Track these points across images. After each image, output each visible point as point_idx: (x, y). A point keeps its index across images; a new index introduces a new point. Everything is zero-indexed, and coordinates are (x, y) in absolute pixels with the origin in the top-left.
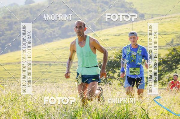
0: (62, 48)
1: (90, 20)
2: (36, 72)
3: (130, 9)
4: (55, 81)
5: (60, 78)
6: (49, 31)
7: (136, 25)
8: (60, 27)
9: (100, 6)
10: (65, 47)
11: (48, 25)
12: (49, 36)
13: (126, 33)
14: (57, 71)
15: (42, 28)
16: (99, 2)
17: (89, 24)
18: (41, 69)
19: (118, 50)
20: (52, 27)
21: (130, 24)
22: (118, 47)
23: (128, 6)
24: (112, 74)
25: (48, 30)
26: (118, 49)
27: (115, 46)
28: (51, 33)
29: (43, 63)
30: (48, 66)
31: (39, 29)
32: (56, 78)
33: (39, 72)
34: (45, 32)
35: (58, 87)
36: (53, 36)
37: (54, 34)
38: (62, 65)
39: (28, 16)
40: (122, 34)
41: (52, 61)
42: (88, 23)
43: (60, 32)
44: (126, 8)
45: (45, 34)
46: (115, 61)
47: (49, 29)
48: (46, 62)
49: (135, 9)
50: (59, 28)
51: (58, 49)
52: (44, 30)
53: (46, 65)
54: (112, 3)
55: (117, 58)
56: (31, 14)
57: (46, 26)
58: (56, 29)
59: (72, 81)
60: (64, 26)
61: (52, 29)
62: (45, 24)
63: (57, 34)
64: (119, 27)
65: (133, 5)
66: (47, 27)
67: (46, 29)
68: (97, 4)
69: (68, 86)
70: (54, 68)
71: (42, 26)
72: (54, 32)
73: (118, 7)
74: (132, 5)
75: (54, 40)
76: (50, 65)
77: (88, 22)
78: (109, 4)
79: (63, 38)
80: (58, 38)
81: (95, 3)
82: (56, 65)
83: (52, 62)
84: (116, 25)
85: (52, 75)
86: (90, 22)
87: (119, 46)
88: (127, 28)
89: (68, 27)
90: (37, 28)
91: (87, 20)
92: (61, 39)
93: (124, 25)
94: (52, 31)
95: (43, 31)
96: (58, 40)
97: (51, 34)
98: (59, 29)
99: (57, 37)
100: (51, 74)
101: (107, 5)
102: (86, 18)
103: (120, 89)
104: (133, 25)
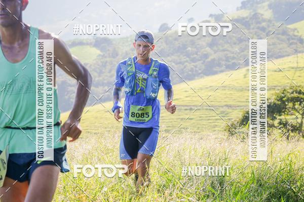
0: (207, 88)
1: (243, 51)
2: (173, 119)
3: (293, 37)
4: (198, 131)
5: (204, 126)
6: (190, 66)
7: (302, 58)
8: (204, 62)
9: (255, 34)
10: (210, 87)
11: (188, 59)
12: (190, 73)
13: (289, 67)
14: (200, 117)
15: (180, 63)
16: (253, 29)
17: (241, 57)
18: (179, 115)
19: (278, 90)
20: (194, 60)
21: (293, 56)
22: (279, 86)
23: (291, 33)
24: (272, 121)
25: (188, 65)
26: (279, 88)
27: (274, 85)
28: (192, 68)
29: (183, 108)
30: (188, 111)
31: (176, 64)
32: (199, 126)
33: (177, 119)
34: (185, 67)
35: (201, 139)
36: (194, 73)
37: (196, 70)
38: (207, 109)
39: (162, 47)
40: (284, 69)
41: (193, 104)
42: (239, 56)
43: (203, 67)
44: (289, 35)
45: (185, 69)
46: (275, 104)
47: (190, 63)
48: (186, 106)
49: (301, 36)
50: (202, 61)
51: (201, 89)
52: (183, 65)
53: (186, 110)
54: (270, 29)
55: (278, 100)
56: (167, 44)
57: (185, 60)
58: (199, 63)
59: (220, 131)
60: (209, 60)
61: (193, 64)
62: (185, 57)
63: (200, 70)
64: (280, 61)
65: (298, 32)
66: (187, 61)
67: (186, 64)
68: (251, 31)
69: (214, 137)
70: (196, 114)
71: (180, 59)
72: (196, 67)
73: (278, 34)
74: (296, 31)
75: (196, 78)
76: (191, 109)
77: (239, 53)
78: (267, 31)
79: (207, 75)
80: (202, 75)
81: (249, 29)
82: (199, 109)
83: (194, 106)
84: (277, 58)
85: (194, 123)
86: (242, 53)
87: (280, 84)
88: (290, 62)
89: (213, 60)
90: (174, 62)
91: (238, 51)
92: (205, 77)
93: (286, 58)
94: (193, 65)
95: (182, 67)
96: (202, 77)
97: (192, 70)
98: (202, 63)
99: (200, 74)
100: (193, 121)
101: (264, 32)
102: (236, 49)
103: (281, 140)
104: (297, 57)
